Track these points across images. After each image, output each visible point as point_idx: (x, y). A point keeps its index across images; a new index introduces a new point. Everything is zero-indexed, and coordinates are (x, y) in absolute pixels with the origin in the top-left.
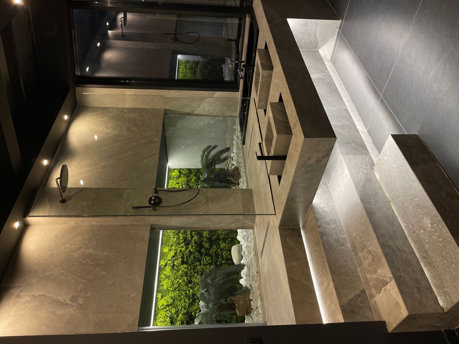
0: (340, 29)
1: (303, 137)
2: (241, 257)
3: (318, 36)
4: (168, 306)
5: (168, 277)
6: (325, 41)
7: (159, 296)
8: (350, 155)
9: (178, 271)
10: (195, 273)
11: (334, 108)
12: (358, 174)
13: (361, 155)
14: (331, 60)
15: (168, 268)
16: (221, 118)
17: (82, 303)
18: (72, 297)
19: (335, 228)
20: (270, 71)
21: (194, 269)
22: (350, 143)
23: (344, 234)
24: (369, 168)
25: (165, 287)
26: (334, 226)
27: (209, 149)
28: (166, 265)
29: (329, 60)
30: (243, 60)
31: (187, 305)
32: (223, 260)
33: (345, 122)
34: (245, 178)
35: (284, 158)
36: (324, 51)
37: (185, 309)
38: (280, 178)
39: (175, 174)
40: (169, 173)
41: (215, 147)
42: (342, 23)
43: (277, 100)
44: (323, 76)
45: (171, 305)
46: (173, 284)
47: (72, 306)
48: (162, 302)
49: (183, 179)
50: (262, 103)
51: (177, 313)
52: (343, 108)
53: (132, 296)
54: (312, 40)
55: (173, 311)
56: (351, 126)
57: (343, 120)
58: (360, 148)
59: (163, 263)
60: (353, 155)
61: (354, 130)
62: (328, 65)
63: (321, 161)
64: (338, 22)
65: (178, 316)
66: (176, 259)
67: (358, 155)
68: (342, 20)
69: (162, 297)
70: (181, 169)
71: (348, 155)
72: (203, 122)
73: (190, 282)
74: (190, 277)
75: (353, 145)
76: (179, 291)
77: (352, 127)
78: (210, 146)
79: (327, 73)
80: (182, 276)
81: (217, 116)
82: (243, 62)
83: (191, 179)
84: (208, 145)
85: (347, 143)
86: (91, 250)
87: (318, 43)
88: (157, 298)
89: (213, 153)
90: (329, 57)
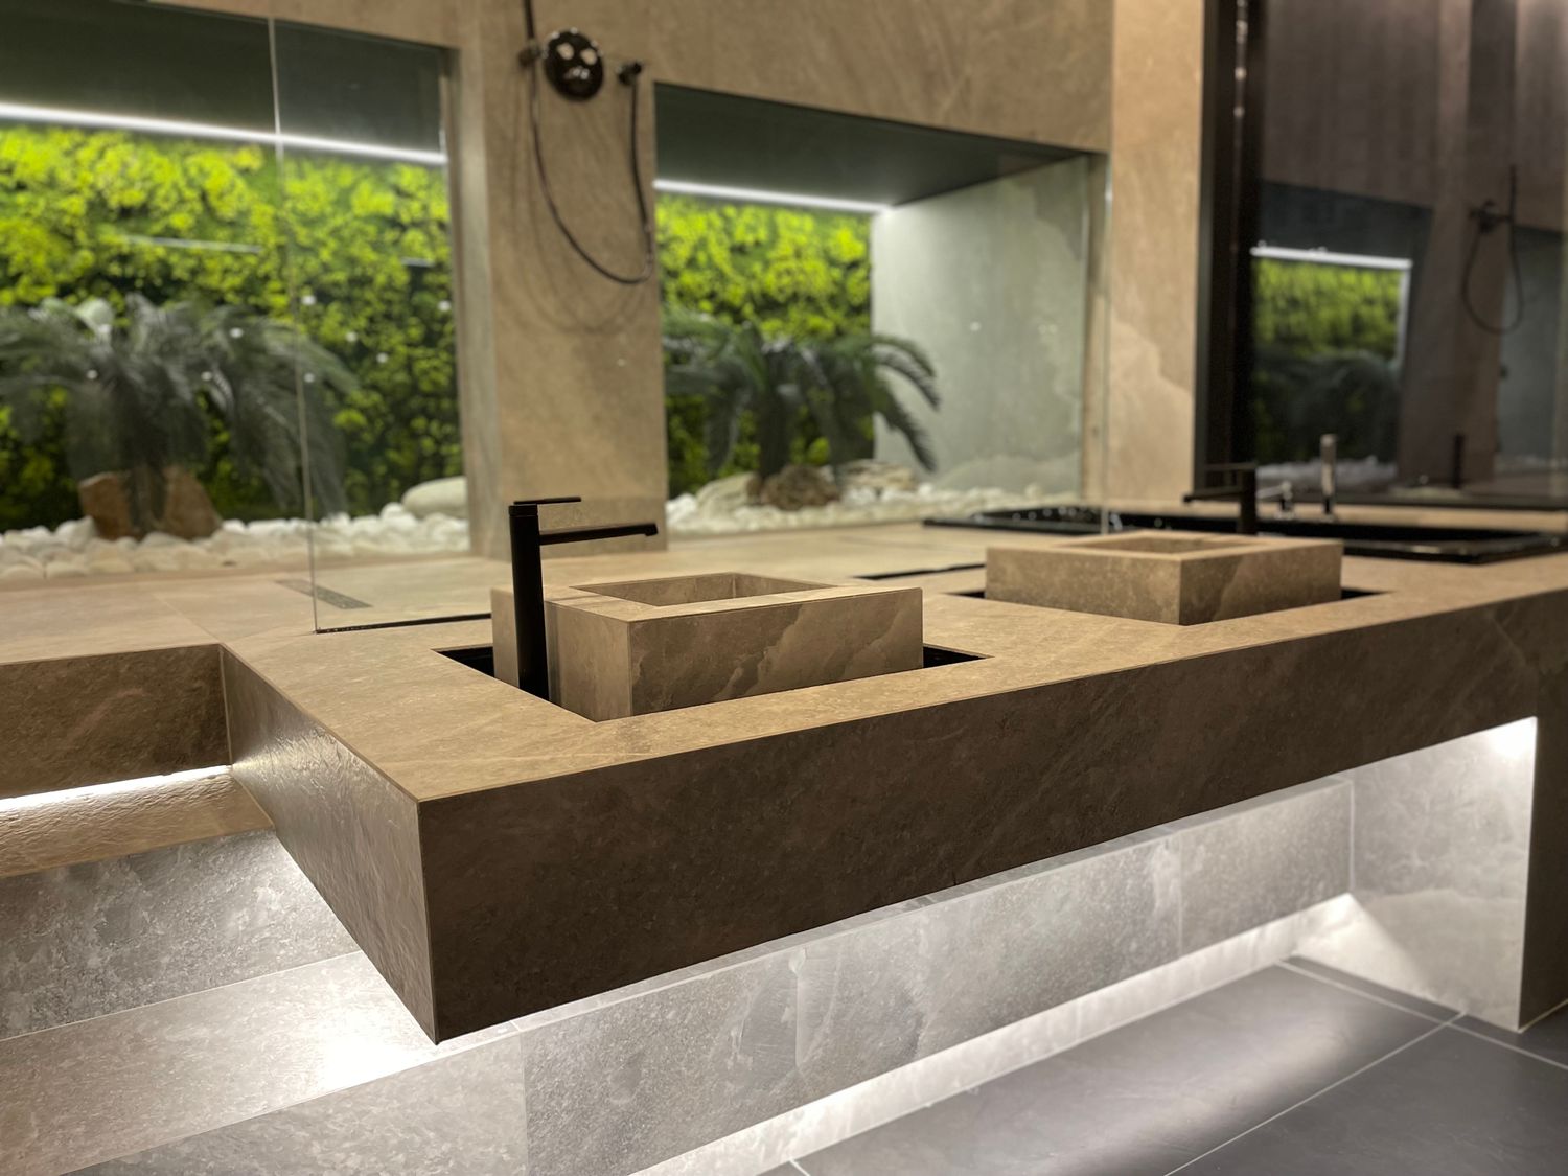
0: (1471, 1022)
3: (1430, 894)
4: (204, 197)
5: (343, 201)
6: (1401, 931)
7: (246, 159)
8: (529, 1084)
9: (377, 246)
10: (371, 320)
11: (919, 978)
12: (347, 1145)
13: (533, 1153)
14: (1296, 961)
15: (385, 202)
16: (1075, 426)
21: (388, 316)
22: (630, 1079)
25: (293, 186)
28: (400, 192)
29: (1294, 946)
31: (213, 281)
32: (438, 443)
33: (814, 1044)
36: (1345, 923)
37: (194, 272)
38: (479, 658)
39: (845, 242)
40: (849, 214)
41: (933, 400)
42: (1503, 1034)
45: (209, 210)
46: (310, 222)
48: (217, 171)
51: (172, 233)
52: (924, 1036)
54: (1404, 862)
55: (180, 220)
56: (783, 1083)
57: (826, 1036)
58: (589, 1143)
59: (408, 179)
60: (529, 1103)
61: (749, 1102)
62: (1262, 943)
64: (1505, 1011)
65: (157, 236)
66: (428, 234)
67: (531, 1135)
68: (1521, 1040)
69: (245, 172)
70: (869, 269)
71: (528, 1072)
73: (323, 297)
74: (348, 300)
75: (622, 1102)
76: (281, 248)
77: (767, 1088)
78: (930, 372)
79: (1186, 941)
80: (352, 261)
81: (1085, 410)
83: (819, 311)
84: (937, 367)
85: (634, 1062)
87: (1390, 891)
88: (238, 144)
89: (904, 392)
90: (1310, 948)
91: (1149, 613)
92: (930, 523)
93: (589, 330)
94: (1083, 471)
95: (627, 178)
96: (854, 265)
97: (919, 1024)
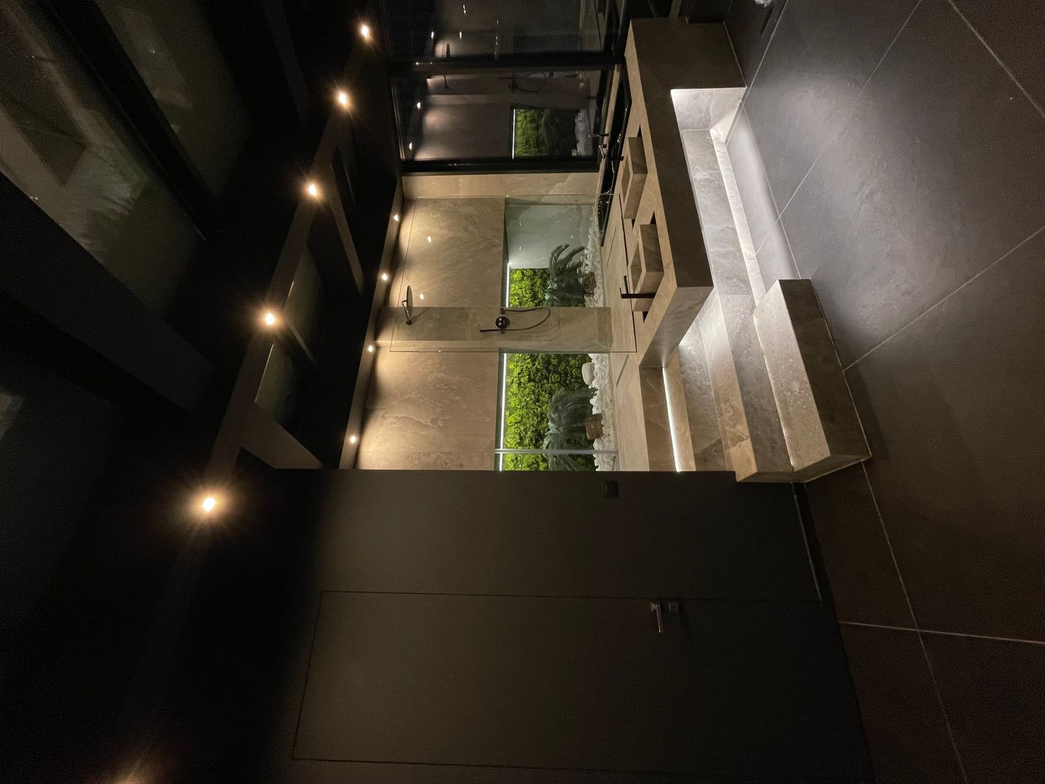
0: (743, 99)
1: (676, 286)
2: (593, 378)
3: (711, 111)
4: (516, 423)
5: (515, 395)
6: (720, 117)
7: (508, 413)
8: (729, 294)
9: (525, 388)
10: (543, 391)
11: (718, 227)
13: (742, 294)
14: (726, 143)
15: (515, 386)
16: (574, 207)
17: (441, 425)
18: (432, 420)
19: (700, 374)
20: (643, 175)
21: (542, 387)
22: (731, 279)
23: (709, 381)
24: (748, 312)
25: (513, 405)
26: (699, 373)
27: (559, 250)
28: (512, 383)
29: (722, 143)
30: (606, 132)
31: (535, 423)
32: (572, 378)
33: (729, 247)
34: (602, 291)
35: (651, 295)
36: (717, 130)
37: (534, 426)
38: (645, 314)
39: (517, 276)
40: (510, 275)
41: (567, 246)
42: (747, 90)
43: (648, 222)
44: (711, 175)
45: (519, 422)
46: (521, 402)
47: (434, 428)
48: (511, 419)
49: (527, 283)
50: (631, 212)
51: (525, 430)
52: (733, 227)
53: (487, 421)
54: (703, 117)
55: (522, 428)
56: (736, 253)
57: (727, 245)
58: (742, 285)
59: (510, 381)
60: (732, 294)
61: (739, 258)
62: (720, 151)
63: (693, 308)
64: (741, 91)
65: (526, 433)
66: (522, 377)
67: (738, 294)
68: (749, 87)
69: (510, 415)
70: (524, 269)
71: (726, 294)
72: (552, 212)
73: (538, 400)
74: (538, 395)
75: (735, 280)
76: (527, 408)
77: (736, 256)
78: (560, 247)
79: (717, 170)
80: (529, 394)
81: (570, 204)
82: (607, 135)
83: (536, 283)
84: (558, 245)
85: (727, 278)
86: (443, 375)
87: (710, 120)
88: (505, 415)
89: (563, 256)
90: (723, 139)
91: (643, 181)
92: (602, 245)
93: (559, 322)
94: (587, 204)
95: (525, 313)
96: (523, 273)
97: (728, 227)
